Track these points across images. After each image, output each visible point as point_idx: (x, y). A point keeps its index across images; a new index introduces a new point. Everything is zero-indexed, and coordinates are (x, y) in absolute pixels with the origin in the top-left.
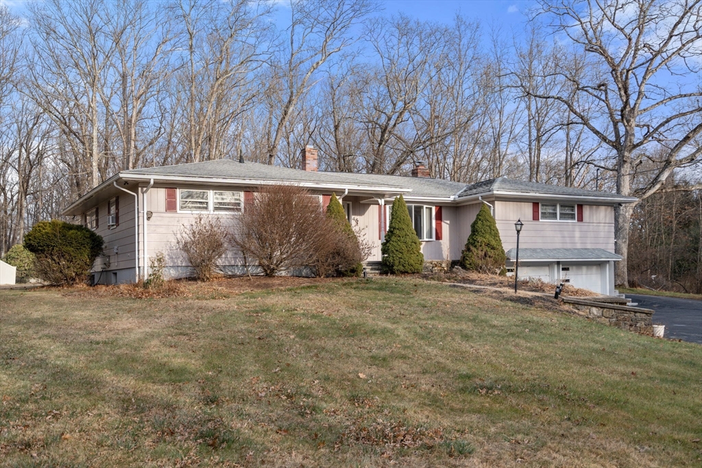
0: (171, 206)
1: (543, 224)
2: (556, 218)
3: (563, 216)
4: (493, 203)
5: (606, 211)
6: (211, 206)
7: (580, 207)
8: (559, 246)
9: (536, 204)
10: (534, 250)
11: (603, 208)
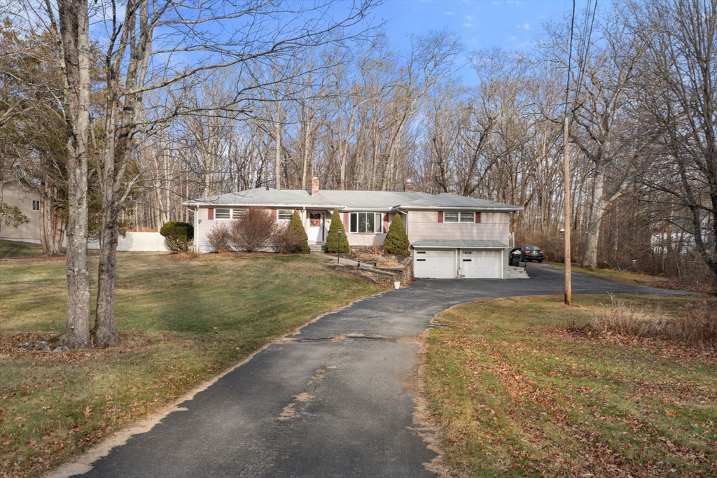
0: (211, 217)
1: (446, 225)
2: (457, 220)
3: (462, 219)
4: (407, 212)
5: (501, 216)
6: (231, 217)
7: (479, 213)
8: (458, 238)
9: (440, 212)
10: (437, 241)
11: (498, 215)
